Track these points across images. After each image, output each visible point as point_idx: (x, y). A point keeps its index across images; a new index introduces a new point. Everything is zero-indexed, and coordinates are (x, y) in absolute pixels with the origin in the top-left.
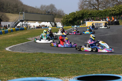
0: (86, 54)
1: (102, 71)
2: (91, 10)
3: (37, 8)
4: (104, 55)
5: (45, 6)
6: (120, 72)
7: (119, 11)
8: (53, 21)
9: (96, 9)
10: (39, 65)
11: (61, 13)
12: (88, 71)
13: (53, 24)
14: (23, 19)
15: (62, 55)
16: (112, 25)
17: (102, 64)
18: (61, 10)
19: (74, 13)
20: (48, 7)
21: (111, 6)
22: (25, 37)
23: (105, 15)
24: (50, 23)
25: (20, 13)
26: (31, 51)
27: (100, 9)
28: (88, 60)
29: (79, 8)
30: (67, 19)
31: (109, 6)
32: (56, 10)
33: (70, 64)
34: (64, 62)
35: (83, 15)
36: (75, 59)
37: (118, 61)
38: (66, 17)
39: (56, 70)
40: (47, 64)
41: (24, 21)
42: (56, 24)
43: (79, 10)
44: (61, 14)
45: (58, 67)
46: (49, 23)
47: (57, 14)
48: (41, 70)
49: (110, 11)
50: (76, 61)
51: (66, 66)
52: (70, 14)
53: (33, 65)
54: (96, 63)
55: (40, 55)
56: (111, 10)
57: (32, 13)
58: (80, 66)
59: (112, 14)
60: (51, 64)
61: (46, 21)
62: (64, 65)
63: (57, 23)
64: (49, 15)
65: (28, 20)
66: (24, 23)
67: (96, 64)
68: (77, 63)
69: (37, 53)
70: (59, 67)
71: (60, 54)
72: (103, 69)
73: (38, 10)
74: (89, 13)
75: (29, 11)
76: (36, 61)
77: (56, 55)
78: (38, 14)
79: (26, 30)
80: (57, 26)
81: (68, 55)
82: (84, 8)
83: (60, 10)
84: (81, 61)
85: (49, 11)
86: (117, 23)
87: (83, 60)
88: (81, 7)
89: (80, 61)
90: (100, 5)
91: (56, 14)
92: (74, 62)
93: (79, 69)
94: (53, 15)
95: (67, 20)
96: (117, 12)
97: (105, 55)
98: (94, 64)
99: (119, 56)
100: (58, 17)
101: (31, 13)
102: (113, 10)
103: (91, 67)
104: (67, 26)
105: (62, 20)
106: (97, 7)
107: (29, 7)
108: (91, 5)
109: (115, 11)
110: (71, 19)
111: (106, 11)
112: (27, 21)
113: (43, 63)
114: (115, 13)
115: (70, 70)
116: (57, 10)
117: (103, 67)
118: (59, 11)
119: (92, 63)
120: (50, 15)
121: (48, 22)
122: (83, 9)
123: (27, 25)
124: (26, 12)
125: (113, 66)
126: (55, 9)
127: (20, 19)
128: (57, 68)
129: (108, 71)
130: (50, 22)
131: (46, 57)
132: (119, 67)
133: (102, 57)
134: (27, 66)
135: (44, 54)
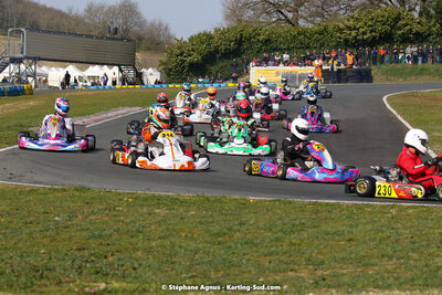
0: (252, 199)
1: (319, 273)
2: (269, 24)
3: (74, 12)
4: (321, 204)
5: (102, 7)
6: (389, 282)
7: (371, 31)
8: (132, 64)
9: (289, 21)
10: (70, 239)
11: (159, 36)
12: (261, 270)
13: (131, 74)
14: (20, 55)
15: (159, 198)
16: (347, 81)
17: (316, 242)
18: (160, 25)
19: (209, 37)
20: (112, 11)
21: (342, 12)
22: (24, 122)
23: (322, 46)
24: (120, 70)
25: (10, 30)
26: (43, 180)
27: (301, 22)
28: (261, 225)
29: (227, 17)
30: (181, 55)
31: (336, 14)
32: (141, 25)
33: (192, 238)
34: (168, 229)
35: (240, 42)
36: (211, 219)
37: (377, 231)
38: (179, 48)
39: (136, 265)
40: (100, 236)
41: (25, 61)
42: (139, 76)
43: (225, 26)
44: (162, 39)
45: (144, 250)
46: (116, 69)
47: (146, 37)
48: (78, 262)
49: (341, 30)
50: (215, 229)
51: (177, 248)
52: (191, 39)
53: (45, 241)
54: (294, 238)
55: (73, 196)
56: (342, 26)
57: (55, 33)
58: (230, 247)
59: (346, 40)
60: (116, 236)
61: (103, 64)
62: (167, 242)
63: (144, 70)
64: (117, 39)
65: (40, 59)
66: (23, 67)
67: (291, 244)
68: (218, 235)
69: (64, 190)
70: (149, 251)
71: (154, 196)
72: (322, 263)
73: (78, 20)
74: (261, 38)
75: (43, 24)
76: (57, 223)
77: (136, 198)
78: (77, 35)
79: (31, 94)
80: (145, 82)
81: (183, 202)
82: (245, 18)
83: (157, 23)
84: (235, 228)
85: (115, 25)
86: (364, 76)
87: (241, 224)
88: (234, 13)
89: (230, 229)
90: (302, 8)
91: (140, 39)
92: (207, 231)
93: (224, 260)
94: (129, 40)
95: (183, 61)
96: (364, 33)
97: (327, 204)
98: (287, 241)
99: (383, 211)
100: (149, 50)
101: (49, 32)
102: (349, 28)
103: (271, 254)
104: (181, 83)
105: (164, 59)
106: (290, 15)
107: (44, 9)
108: (271, 9)
109: (358, 29)
110: (195, 58)
111: (325, 29)
112: (36, 59)
113: (84, 233)
114: (355, 38)
115: (190, 266)
116: (145, 21)
117: (321, 257)
118: (152, 25)
119: (277, 239)
120: (122, 39)
121: (111, 65)
122: (240, 21)
123: (34, 75)
124: (34, 28)
125: (362, 253)
126: (139, 18)
127: (12, 55)
128: (139, 253)
129: (343, 275)
130: (119, 66)
131: (97, 207)
132: (383, 256)
133: (317, 212)
134: (20, 245)
135: (89, 194)
